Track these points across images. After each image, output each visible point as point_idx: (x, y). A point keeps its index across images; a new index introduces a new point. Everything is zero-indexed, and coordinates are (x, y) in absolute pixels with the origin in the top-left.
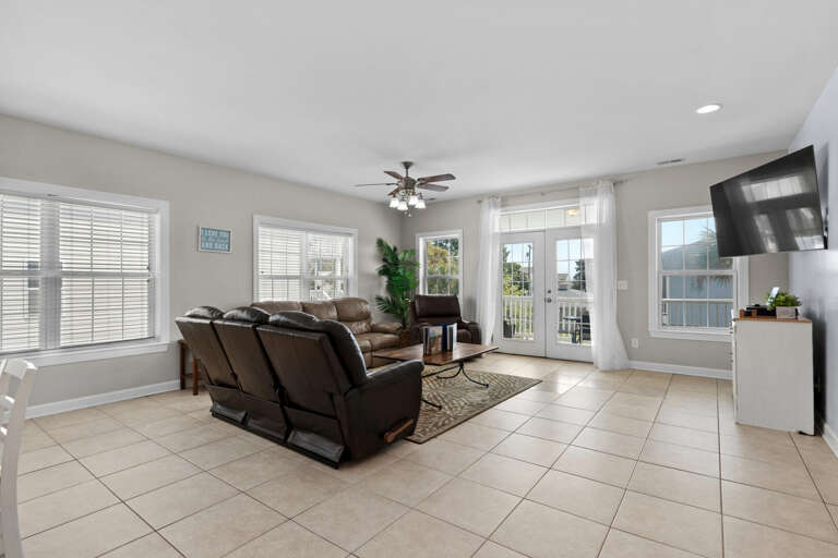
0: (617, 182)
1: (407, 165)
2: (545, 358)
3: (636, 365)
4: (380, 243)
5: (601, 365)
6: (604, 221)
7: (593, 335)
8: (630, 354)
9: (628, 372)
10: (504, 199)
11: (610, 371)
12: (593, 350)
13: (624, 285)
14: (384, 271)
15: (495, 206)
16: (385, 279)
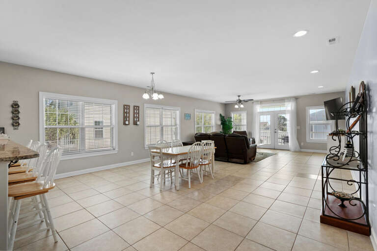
0: (296, 98)
1: (239, 96)
2: (274, 149)
3: (303, 150)
4: (220, 115)
5: (292, 150)
6: (293, 109)
7: (289, 141)
8: (301, 147)
9: (300, 152)
10: (261, 102)
11: (295, 152)
12: (290, 146)
13: (299, 128)
14: (222, 124)
15: (258, 104)
16: (222, 126)
